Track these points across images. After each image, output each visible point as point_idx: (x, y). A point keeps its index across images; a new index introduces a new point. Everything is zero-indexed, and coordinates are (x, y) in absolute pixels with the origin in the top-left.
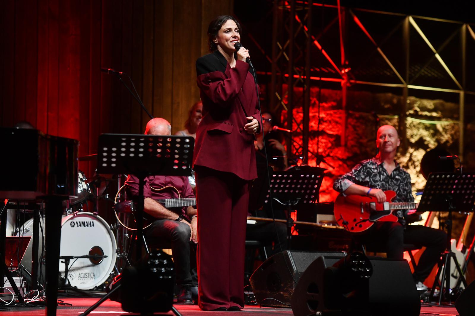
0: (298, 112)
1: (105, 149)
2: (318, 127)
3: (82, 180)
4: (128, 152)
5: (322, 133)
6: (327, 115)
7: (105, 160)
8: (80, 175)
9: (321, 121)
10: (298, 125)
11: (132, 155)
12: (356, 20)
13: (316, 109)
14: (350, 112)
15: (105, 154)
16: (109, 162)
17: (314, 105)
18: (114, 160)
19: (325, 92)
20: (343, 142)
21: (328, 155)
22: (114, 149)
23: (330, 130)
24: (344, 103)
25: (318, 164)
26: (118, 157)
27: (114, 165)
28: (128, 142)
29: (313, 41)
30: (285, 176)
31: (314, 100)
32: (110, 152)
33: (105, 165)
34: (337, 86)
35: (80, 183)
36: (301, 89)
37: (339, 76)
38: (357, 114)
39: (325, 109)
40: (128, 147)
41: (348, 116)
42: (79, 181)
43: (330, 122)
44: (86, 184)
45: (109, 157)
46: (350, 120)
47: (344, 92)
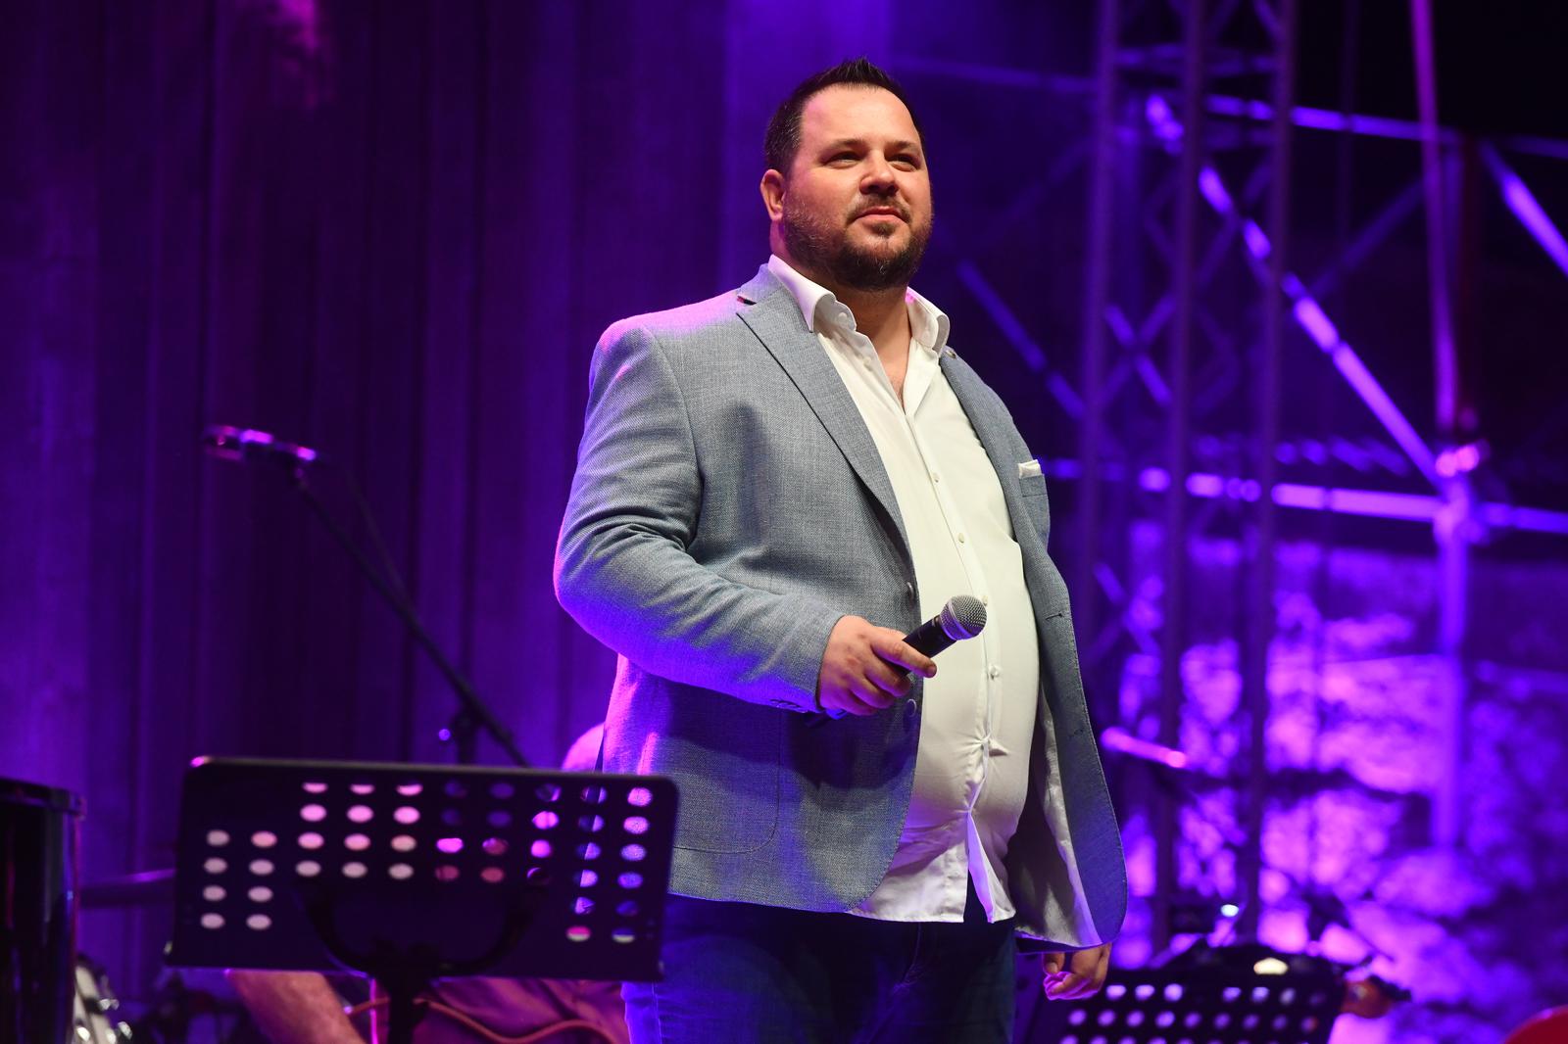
0: (1212, 670)
1: (218, 838)
2: (1315, 748)
3: (91, 1006)
4: (333, 855)
5: (1339, 779)
6: (1365, 684)
7: (214, 893)
8: (84, 981)
9: (1329, 716)
10: (1213, 734)
11: (354, 870)
12: (1521, 201)
13: (1304, 656)
14: (1487, 671)
15: (215, 866)
16: (236, 907)
17: (1294, 635)
18: (260, 894)
19: (1356, 567)
20: (1444, 825)
21: (1368, 895)
22: (264, 839)
23: (1381, 762)
24: (1453, 623)
25: (1315, 933)
26: (283, 880)
27: (259, 922)
28: (337, 801)
29: (1289, 305)
30: (1145, 991)
31: (1295, 608)
32: (240, 853)
33: (212, 921)
34: (1416, 538)
35: (81, 1024)
36: (1226, 553)
37: (1426, 486)
38: (1520, 686)
39: (1349, 655)
40: (335, 827)
41: (1473, 693)
42: (79, 1010)
43: (1377, 723)
44: (114, 1026)
45: (238, 880)
46: (1483, 714)
47: (1454, 566)
